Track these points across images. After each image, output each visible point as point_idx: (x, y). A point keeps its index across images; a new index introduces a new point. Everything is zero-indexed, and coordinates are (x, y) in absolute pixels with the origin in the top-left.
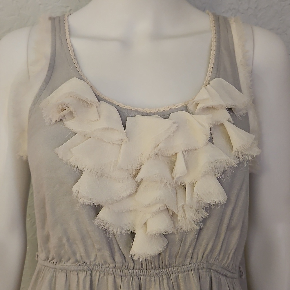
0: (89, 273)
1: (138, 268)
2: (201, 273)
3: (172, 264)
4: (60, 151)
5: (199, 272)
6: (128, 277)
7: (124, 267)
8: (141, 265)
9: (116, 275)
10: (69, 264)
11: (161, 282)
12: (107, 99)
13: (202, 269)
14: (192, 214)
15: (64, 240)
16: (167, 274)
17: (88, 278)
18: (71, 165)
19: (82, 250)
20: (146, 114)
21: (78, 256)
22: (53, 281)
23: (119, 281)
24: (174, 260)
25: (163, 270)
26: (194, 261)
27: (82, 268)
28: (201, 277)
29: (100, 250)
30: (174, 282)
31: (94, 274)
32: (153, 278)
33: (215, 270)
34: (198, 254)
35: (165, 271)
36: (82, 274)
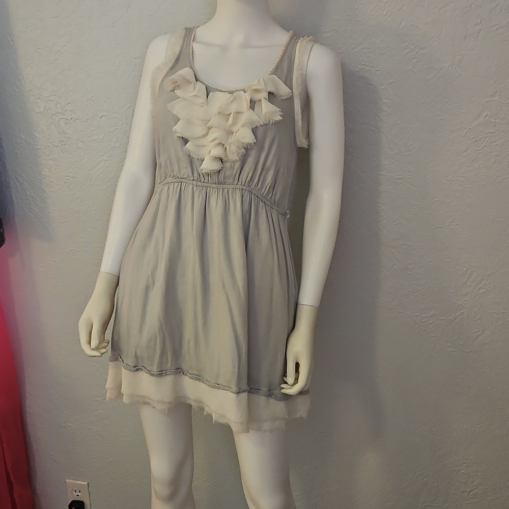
0: (180, 183)
4: (169, 106)
6: (200, 187)
7: (198, 180)
9: (194, 185)
12: (202, 81)
13: (245, 190)
14: (234, 148)
15: (168, 162)
16: (223, 189)
17: (179, 186)
18: (174, 115)
20: (222, 91)
21: (175, 172)
23: (195, 189)
26: (240, 183)
29: (186, 168)
31: (182, 185)
34: (242, 179)
35: (221, 186)
36: (176, 185)
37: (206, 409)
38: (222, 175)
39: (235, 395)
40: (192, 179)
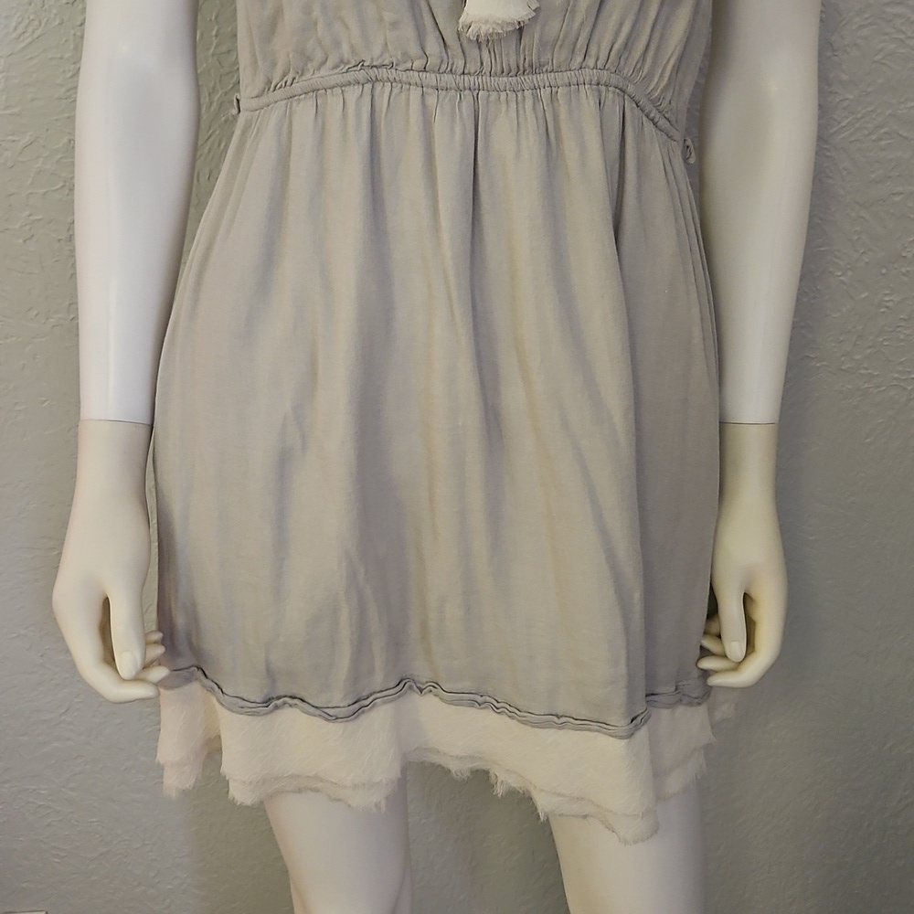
1: (472, 71)
2: (604, 94)
3: (544, 66)
5: (599, 91)
6: (451, 94)
7: (444, 67)
8: (479, 64)
9: (427, 87)
10: (323, 72)
11: (520, 106)
13: (607, 86)
16: (534, 88)
17: (367, 99)
19: (355, 31)
22: (286, 126)
23: (432, 100)
24: (549, 56)
25: (526, 77)
26: (591, 62)
27: (353, 77)
28: (602, 102)
29: (394, 25)
30: (548, 105)
31: (379, 91)
32: (503, 96)
33: (632, 99)
34: (599, 47)
35: (528, 80)
36: (353, 93)
37: (453, 766)
38: (532, 39)
39: (623, 743)
40: (418, 64)
